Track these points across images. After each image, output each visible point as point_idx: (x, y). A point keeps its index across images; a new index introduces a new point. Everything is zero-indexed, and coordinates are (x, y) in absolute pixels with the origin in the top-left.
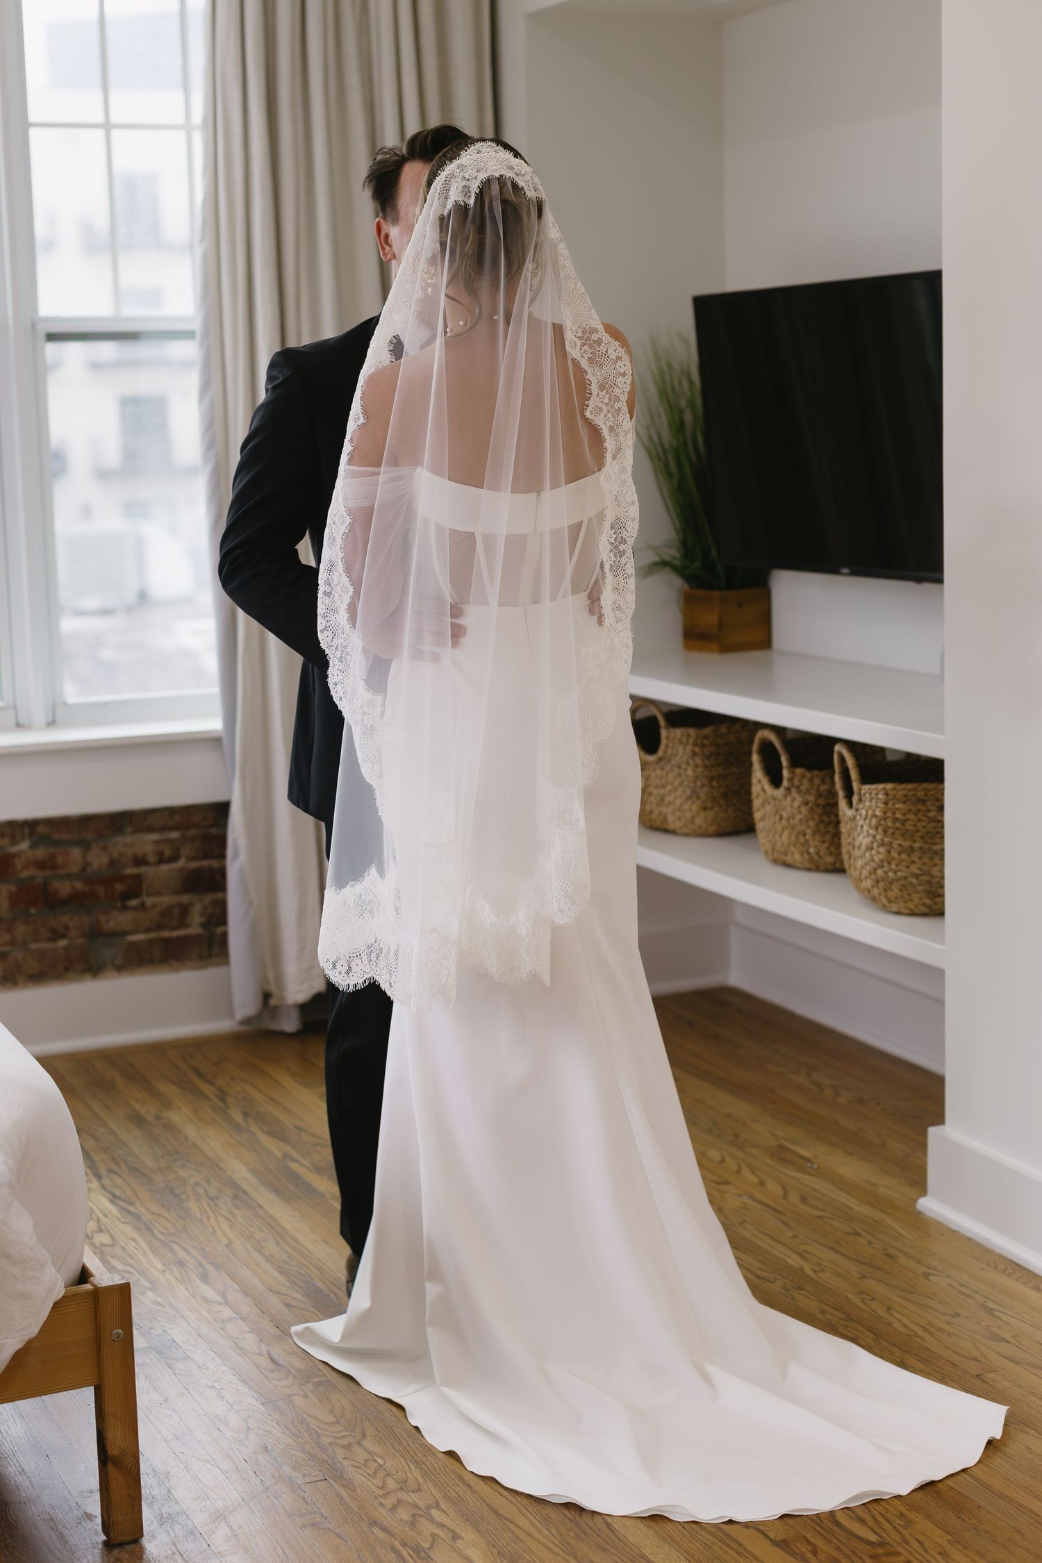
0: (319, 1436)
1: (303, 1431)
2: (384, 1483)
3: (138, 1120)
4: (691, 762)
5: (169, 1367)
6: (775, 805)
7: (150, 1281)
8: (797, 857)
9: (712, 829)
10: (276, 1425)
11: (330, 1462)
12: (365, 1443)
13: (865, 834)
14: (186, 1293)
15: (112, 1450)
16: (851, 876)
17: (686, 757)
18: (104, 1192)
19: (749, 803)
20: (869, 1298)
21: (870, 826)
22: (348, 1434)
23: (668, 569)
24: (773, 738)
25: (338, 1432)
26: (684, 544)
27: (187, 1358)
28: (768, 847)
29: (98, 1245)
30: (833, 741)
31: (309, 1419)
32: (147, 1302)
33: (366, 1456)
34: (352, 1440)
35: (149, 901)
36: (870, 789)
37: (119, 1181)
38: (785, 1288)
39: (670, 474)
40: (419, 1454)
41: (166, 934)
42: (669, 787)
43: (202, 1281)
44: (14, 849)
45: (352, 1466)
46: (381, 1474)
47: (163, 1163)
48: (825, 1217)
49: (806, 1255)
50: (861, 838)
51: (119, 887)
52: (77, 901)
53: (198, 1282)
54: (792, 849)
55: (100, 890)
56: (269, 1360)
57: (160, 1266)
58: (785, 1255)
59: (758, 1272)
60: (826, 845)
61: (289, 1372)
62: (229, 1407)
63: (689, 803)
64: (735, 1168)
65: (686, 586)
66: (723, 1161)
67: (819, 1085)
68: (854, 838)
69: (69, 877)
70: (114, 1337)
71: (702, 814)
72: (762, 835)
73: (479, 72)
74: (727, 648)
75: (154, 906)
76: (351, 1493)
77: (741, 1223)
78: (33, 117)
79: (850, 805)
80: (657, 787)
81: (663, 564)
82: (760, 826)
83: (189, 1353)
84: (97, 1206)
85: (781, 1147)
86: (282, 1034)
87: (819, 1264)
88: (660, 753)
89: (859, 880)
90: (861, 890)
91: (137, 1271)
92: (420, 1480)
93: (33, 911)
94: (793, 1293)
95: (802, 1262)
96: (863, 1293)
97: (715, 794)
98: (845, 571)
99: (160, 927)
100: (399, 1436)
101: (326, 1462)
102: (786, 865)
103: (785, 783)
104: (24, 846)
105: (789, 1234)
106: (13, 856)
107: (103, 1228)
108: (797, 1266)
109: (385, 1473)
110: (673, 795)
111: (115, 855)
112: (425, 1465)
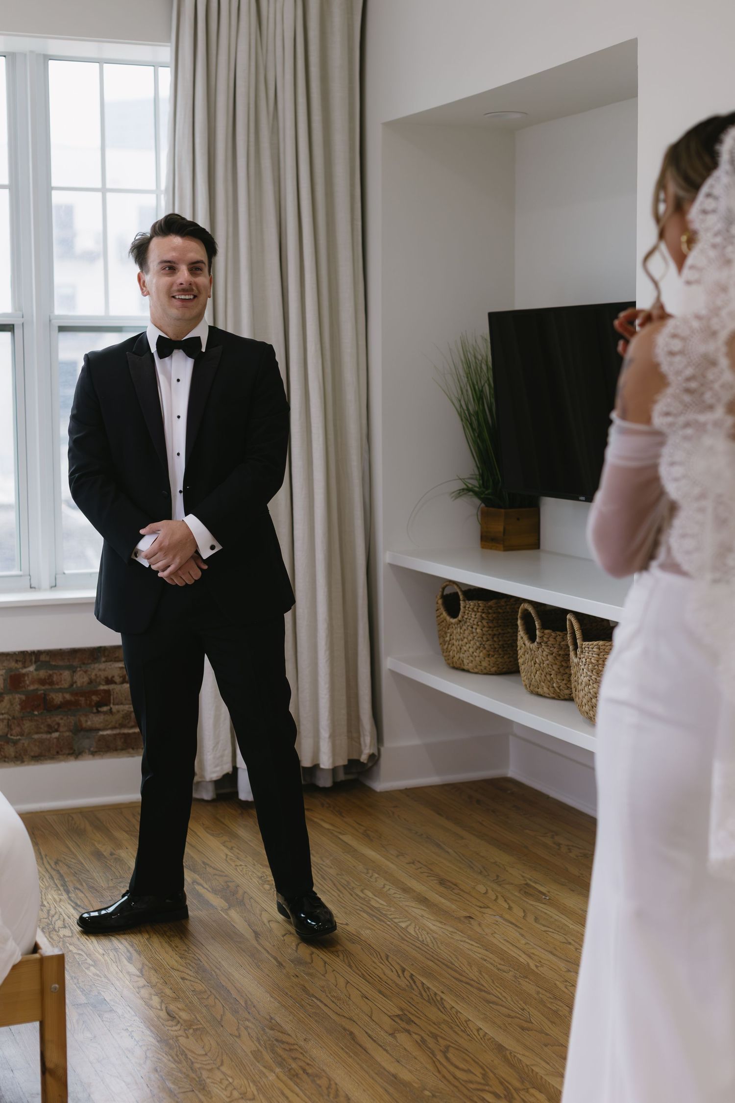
0: (192, 1063)
1: (183, 1059)
2: (231, 1094)
3: (98, 855)
4: (479, 623)
5: (99, 1016)
6: (532, 654)
7: (93, 961)
8: (545, 689)
9: (493, 669)
10: (165, 1055)
11: (197, 1079)
12: (222, 1068)
13: (585, 675)
14: (116, 969)
15: (49, 1065)
16: (577, 703)
17: (476, 620)
18: (70, 902)
19: (516, 652)
20: (571, 985)
21: (588, 670)
22: (212, 1062)
23: (471, 493)
24: (531, 609)
25: (205, 1061)
26: (482, 475)
27: (112, 1011)
28: (527, 682)
29: (62, 936)
30: (566, 612)
31: (187, 1052)
32: (90, 974)
33: (222, 1076)
34: (214, 1066)
35: (115, 708)
36: (588, 644)
37: (81, 895)
38: (515, 977)
39: (473, 430)
40: (257, 1076)
41: (126, 731)
42: (465, 640)
43: (129, 962)
44: (24, 671)
45: (212, 1083)
46: (230, 1088)
47: (111, 884)
48: (548, 931)
49: (532, 955)
50: (582, 677)
51: (95, 698)
52: (65, 707)
53: (126, 962)
54: (542, 683)
55: (82, 700)
56: (166, 1014)
57: (101, 951)
58: (518, 955)
59: (499, 966)
60: (564, 682)
61: (179, 1022)
62: (136, 1043)
63: (478, 651)
64: (494, 897)
65: (483, 505)
66: (486, 893)
67: (559, 845)
68: (578, 678)
69: (61, 690)
70: (52, 990)
71: (487, 659)
72: (523, 675)
73: (352, 160)
74: (509, 548)
75: (118, 711)
76: (208, 1099)
77: (492, 934)
78: (54, 183)
79: (576, 654)
80: (457, 640)
81: (468, 490)
82: (522, 668)
83: (114, 1008)
84: (64, 911)
85: (527, 884)
86: (203, 800)
87: (540, 962)
88: (460, 616)
89: (581, 706)
90: (582, 712)
91: (86, 954)
92: (256, 1093)
93: (36, 713)
94: (520, 980)
95: (529, 961)
96: (566, 981)
97: (496, 646)
98: (582, 498)
99: (122, 726)
100: (245, 1064)
101: (194, 1079)
102: (539, 695)
103: (537, 640)
104: (32, 668)
105: (523, 942)
106: (24, 675)
107: (67, 925)
108: (525, 963)
109: (233, 1087)
110: (467, 646)
111: (93, 677)
112: (260, 1083)
